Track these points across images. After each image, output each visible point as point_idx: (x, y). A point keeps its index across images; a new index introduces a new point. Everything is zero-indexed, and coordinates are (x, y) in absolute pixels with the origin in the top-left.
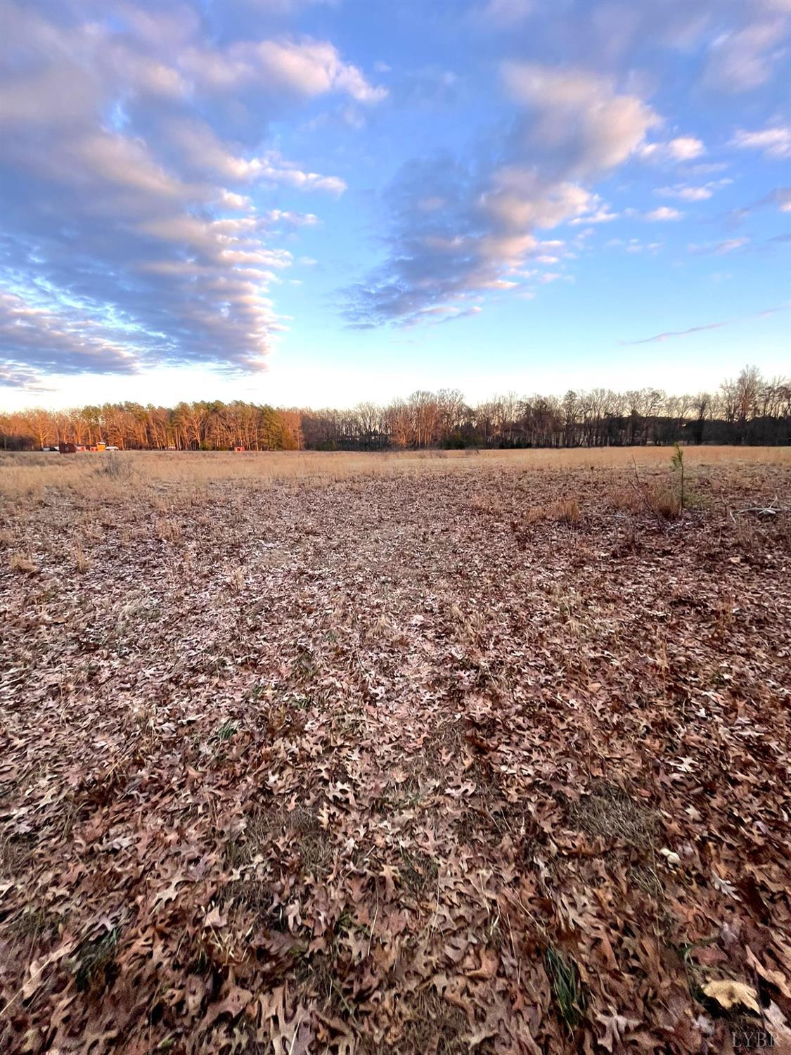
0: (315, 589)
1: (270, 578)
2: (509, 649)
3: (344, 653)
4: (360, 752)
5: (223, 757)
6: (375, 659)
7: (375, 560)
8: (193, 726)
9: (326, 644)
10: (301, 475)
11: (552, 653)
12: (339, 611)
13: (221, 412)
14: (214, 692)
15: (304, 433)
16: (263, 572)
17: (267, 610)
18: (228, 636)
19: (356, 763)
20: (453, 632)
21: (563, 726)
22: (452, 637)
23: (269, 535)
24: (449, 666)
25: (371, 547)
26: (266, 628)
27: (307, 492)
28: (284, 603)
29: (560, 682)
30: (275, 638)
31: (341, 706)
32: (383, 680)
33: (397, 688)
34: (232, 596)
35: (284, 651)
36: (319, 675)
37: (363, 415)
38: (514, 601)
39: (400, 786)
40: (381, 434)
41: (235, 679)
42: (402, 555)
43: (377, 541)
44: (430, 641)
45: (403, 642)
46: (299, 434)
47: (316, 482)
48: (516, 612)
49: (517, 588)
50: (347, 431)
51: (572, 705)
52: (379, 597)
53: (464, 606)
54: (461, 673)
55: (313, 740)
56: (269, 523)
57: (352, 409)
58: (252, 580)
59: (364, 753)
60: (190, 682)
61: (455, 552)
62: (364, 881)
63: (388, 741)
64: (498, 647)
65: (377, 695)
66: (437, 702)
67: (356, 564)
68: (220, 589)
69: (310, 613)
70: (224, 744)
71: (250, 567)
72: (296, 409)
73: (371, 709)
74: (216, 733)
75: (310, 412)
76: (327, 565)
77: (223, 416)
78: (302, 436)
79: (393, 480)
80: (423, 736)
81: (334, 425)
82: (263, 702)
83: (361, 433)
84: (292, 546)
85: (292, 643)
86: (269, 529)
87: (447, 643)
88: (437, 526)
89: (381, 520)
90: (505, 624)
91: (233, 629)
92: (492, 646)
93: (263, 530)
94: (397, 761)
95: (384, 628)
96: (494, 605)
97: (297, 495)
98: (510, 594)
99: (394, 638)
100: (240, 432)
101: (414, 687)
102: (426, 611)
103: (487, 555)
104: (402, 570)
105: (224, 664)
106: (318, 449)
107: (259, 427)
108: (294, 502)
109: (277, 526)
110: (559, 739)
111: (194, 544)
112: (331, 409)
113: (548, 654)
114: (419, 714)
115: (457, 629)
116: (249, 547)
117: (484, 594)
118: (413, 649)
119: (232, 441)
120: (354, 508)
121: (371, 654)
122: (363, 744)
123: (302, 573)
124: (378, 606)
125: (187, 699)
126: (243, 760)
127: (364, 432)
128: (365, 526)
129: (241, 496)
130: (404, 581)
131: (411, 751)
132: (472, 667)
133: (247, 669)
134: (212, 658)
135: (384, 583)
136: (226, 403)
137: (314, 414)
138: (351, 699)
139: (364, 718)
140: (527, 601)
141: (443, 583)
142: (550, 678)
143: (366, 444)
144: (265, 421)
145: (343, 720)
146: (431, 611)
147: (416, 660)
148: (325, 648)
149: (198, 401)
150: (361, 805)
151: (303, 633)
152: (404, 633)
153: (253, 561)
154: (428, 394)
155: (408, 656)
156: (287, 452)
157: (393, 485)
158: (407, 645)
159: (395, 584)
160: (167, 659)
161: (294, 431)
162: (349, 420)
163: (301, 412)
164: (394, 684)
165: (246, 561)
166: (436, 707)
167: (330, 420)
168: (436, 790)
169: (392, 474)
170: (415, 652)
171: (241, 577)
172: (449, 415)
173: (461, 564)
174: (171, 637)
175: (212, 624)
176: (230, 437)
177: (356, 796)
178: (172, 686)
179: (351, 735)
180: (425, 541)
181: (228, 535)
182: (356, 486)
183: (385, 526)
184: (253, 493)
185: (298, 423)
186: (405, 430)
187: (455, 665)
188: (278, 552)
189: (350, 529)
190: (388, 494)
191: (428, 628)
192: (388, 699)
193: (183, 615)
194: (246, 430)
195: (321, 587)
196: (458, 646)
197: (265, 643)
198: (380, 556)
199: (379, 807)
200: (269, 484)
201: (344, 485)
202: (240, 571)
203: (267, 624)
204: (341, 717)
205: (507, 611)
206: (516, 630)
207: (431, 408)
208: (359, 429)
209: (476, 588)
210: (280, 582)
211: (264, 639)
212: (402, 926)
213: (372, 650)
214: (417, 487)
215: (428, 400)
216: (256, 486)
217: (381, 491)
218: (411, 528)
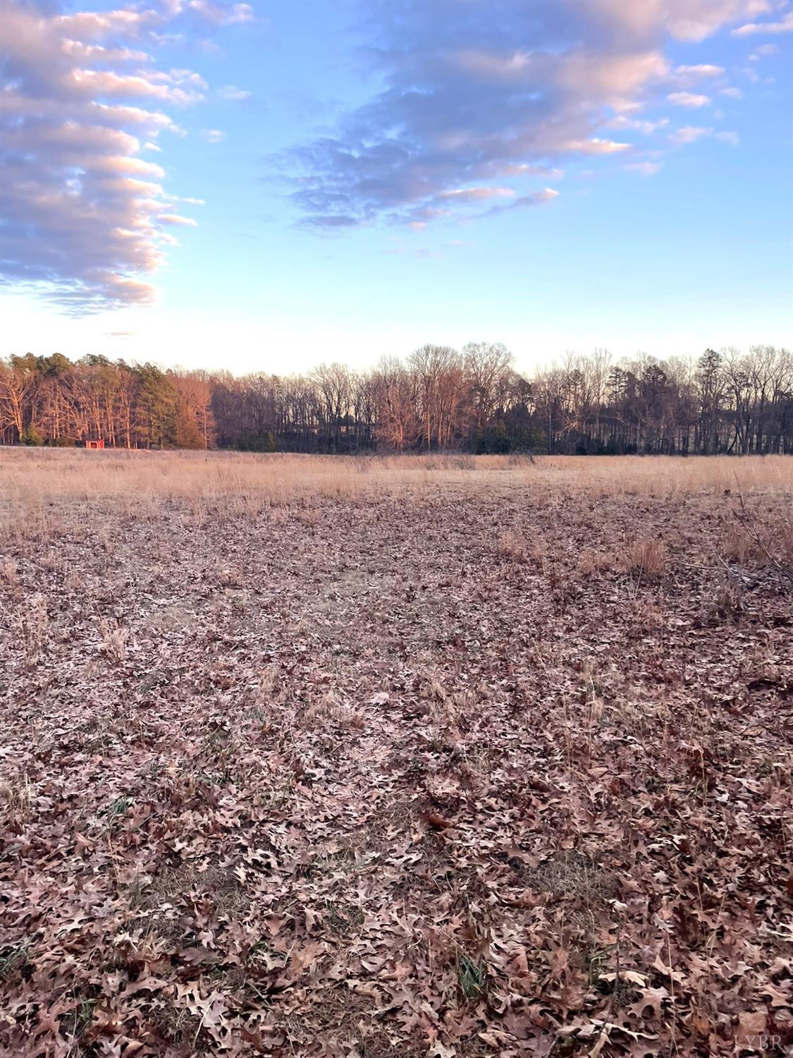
0: (234, 660)
1: (165, 645)
2: (500, 731)
3: (272, 732)
4: (287, 827)
5: (118, 829)
6: (314, 740)
7: (328, 622)
8: (75, 801)
9: (249, 722)
10: (211, 493)
11: (557, 736)
12: (269, 685)
13: (62, 376)
14: (98, 771)
15: (216, 416)
16: (154, 637)
17: (163, 684)
18: (110, 713)
19: (282, 836)
20: (427, 711)
21: (542, 808)
22: (425, 717)
23: (161, 588)
24: (415, 747)
25: (323, 606)
26: (163, 704)
27: (222, 523)
28: (188, 676)
29: (555, 766)
30: (176, 716)
31: (265, 784)
32: (324, 763)
33: (340, 770)
34: (110, 667)
35: (189, 730)
36: (239, 754)
37: (326, 388)
38: (524, 678)
39: (333, 857)
40: (359, 423)
41: (125, 757)
42: (370, 617)
43: (332, 597)
44: (394, 722)
45: (357, 724)
46: (209, 422)
47: (238, 506)
48: (523, 691)
49: (532, 662)
50: (295, 416)
51: (562, 788)
52: (327, 671)
53: (450, 683)
54: (429, 755)
55: (228, 814)
56: (158, 569)
57: (305, 376)
58: (137, 647)
59: (292, 828)
60: (64, 760)
61: (452, 615)
62: (283, 922)
63: (323, 819)
64: (486, 729)
65: (314, 775)
66: (391, 784)
67: (297, 628)
68: (89, 658)
69: (226, 688)
70: (117, 818)
71: (133, 630)
72: (203, 373)
73: (305, 790)
74: (106, 808)
75: (229, 378)
76: (253, 629)
77: (68, 383)
78: (213, 423)
79: (372, 505)
80: (367, 815)
81: (273, 404)
82: (163, 779)
83: (321, 420)
84: (199, 603)
85: (201, 720)
86: (158, 577)
87: (416, 725)
88: (434, 578)
89: (344, 568)
90: (502, 705)
91: (116, 705)
92: (477, 727)
93: (149, 579)
94: (331, 836)
95: (329, 706)
96: (493, 683)
97: (205, 527)
98: (521, 670)
99: (345, 718)
100: (98, 412)
101: (364, 770)
102: (394, 689)
103: (500, 620)
104: (368, 638)
105: (108, 742)
106: (242, 448)
107: (134, 405)
108: (199, 537)
109: (172, 574)
110: (534, 818)
111: (39, 597)
112: (269, 373)
113: (550, 737)
114: (366, 795)
115: (433, 708)
116: (128, 603)
117: (482, 669)
118: (369, 731)
119: (82, 428)
120: (301, 549)
121: (309, 735)
122: (290, 819)
123: (216, 639)
124: (325, 681)
125: (62, 777)
126: (142, 832)
127: (327, 419)
128: (316, 577)
129: (107, 526)
130: (369, 652)
131: (351, 827)
132: (445, 750)
133: (140, 747)
134: (90, 736)
135: (337, 653)
136: (73, 359)
137: (237, 384)
138: (279, 778)
139: (296, 797)
140: (543, 678)
141: (426, 654)
142: (543, 760)
143: (331, 440)
144: (144, 394)
145: (269, 797)
146: (402, 688)
147: (371, 743)
148: (247, 727)
149: (21, 354)
150: (285, 872)
151: (217, 711)
152: (360, 713)
153: (136, 622)
154: (445, 352)
155: (361, 739)
156: (183, 452)
157: (371, 513)
158: (362, 726)
159: (355, 655)
160: (26, 738)
161: (197, 414)
162: (299, 395)
163: (213, 380)
164: (338, 766)
165: (125, 622)
166: (389, 789)
167: (266, 395)
168: (375, 860)
169: (371, 495)
170: (371, 735)
171: (121, 643)
172: (484, 392)
173: (458, 631)
174: (28, 713)
175: (83, 700)
176: (78, 422)
177: (279, 864)
178: (39, 765)
179: (277, 811)
180: (410, 599)
181: (92, 584)
182: (306, 514)
183: (349, 578)
184: (129, 521)
185: (205, 398)
186: (402, 416)
187: (421, 747)
188: (177, 611)
189: (292, 583)
190: (360, 528)
191: (394, 708)
192: (328, 781)
193: (40, 688)
194: (110, 410)
195: (243, 658)
196: (430, 728)
197: (162, 722)
198: (335, 618)
199: (306, 872)
200: (155, 509)
201: (285, 512)
202: (121, 635)
203: (164, 700)
204: (264, 794)
205: (511, 689)
206: (516, 709)
207: (450, 378)
208: (318, 414)
209: (473, 661)
210: (180, 651)
211: (161, 717)
212: (321, 951)
213: (312, 730)
214: (410, 518)
215: (446, 363)
216: (133, 510)
217: (348, 523)
218: (390, 581)
